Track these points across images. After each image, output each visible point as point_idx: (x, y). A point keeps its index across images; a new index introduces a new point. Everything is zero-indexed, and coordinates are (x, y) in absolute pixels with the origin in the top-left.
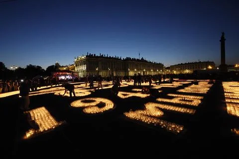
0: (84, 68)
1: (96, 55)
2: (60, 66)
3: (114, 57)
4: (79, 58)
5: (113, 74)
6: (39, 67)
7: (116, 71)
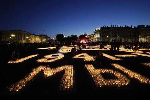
0: (99, 36)
1: (108, 27)
2: (86, 35)
3: (124, 26)
4: (96, 30)
5: (121, 40)
6: (76, 36)
7: (125, 38)
